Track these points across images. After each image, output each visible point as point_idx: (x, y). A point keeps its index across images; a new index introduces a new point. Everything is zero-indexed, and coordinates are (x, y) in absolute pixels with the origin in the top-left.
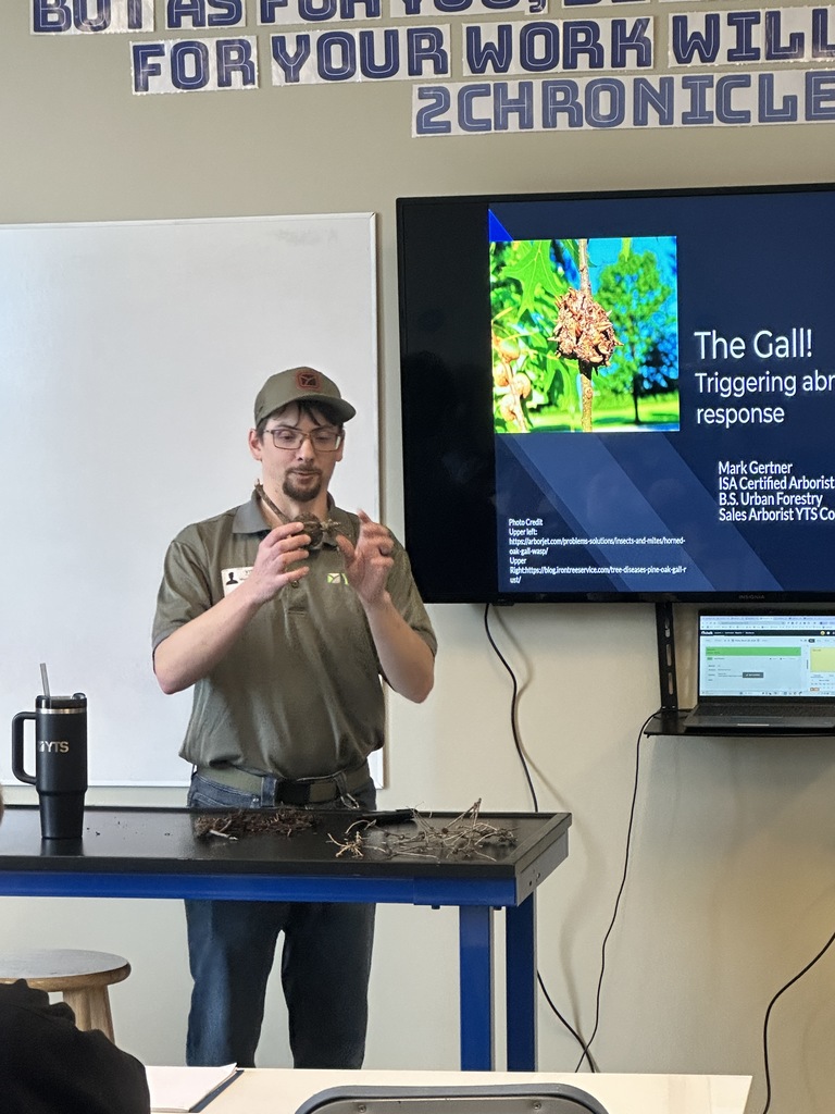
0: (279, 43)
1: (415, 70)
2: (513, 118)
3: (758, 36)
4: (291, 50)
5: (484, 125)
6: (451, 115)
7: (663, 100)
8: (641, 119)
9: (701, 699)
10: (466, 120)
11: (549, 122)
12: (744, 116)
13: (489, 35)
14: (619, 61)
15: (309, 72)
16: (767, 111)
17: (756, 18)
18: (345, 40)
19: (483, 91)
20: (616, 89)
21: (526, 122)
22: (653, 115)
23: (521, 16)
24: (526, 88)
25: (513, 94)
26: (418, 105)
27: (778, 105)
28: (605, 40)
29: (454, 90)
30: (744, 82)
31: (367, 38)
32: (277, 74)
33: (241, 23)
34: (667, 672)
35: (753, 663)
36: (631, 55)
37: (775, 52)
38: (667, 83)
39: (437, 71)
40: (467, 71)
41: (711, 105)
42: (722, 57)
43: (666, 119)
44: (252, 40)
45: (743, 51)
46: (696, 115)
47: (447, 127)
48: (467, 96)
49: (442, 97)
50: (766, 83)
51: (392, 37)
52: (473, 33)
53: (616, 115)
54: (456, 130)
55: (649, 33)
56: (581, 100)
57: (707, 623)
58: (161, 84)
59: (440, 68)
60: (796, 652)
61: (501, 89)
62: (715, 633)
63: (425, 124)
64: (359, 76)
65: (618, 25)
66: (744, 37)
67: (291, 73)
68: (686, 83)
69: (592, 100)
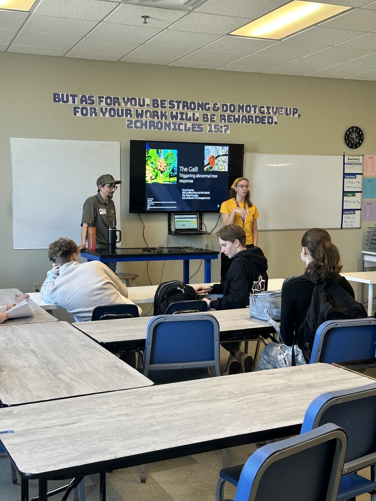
0: (102, 109)
1: (126, 116)
2: (144, 127)
3: (184, 116)
4: (104, 110)
5: (139, 127)
6: (133, 125)
7: (169, 126)
8: (165, 129)
9: (176, 229)
10: (136, 127)
11: (150, 128)
12: (182, 130)
13: (140, 112)
14: (162, 119)
15: (107, 115)
16: (186, 130)
17: (184, 113)
18: (114, 110)
19: (139, 121)
20: (161, 123)
21: (146, 128)
22: (167, 128)
23: (145, 109)
24: (146, 121)
25: (144, 122)
26: (127, 123)
27: (187, 128)
28: (159, 114)
29: (134, 120)
30: (182, 124)
31: (118, 109)
32: (101, 115)
33: (94, 104)
34: (169, 225)
35: (183, 223)
36: (164, 117)
37: (187, 119)
38: (170, 123)
39: (130, 117)
40: (136, 118)
41: (177, 128)
42: (178, 120)
43: (170, 129)
44: (96, 108)
45: (182, 119)
46: (174, 129)
47: (132, 127)
48: (136, 122)
49: (131, 121)
50: (186, 124)
51: (122, 110)
52: (137, 111)
53: (161, 128)
54: (134, 128)
55: (167, 114)
56: (155, 125)
57: (176, 216)
58: (79, 114)
59: (131, 117)
60: (190, 221)
61: (142, 121)
62: (177, 218)
63: (128, 126)
64: (116, 116)
65: (162, 112)
66: (182, 116)
67: (104, 115)
68: (173, 123)
69: (157, 125)
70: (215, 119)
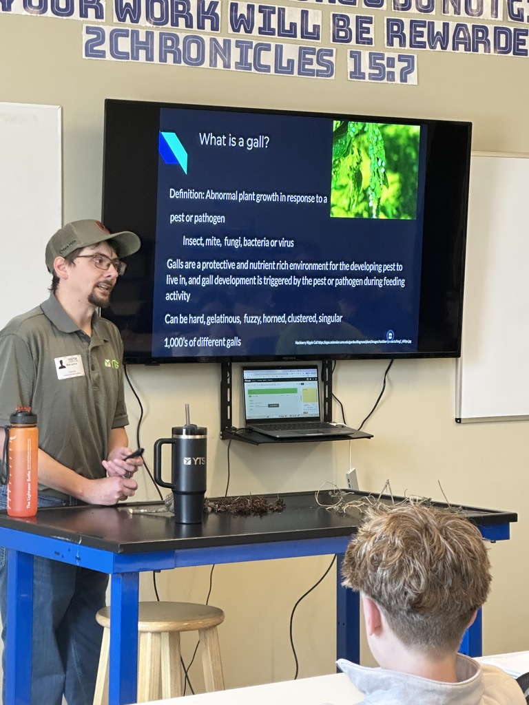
1: (84, 14)
2: (142, 53)
3: (274, 19)
5: (124, 56)
6: (106, 47)
7: (225, 52)
8: (213, 63)
9: (248, 422)
10: (115, 52)
11: (163, 59)
12: (267, 68)
14: (201, 26)
15: (17, 6)
16: (279, 69)
17: (273, 10)
19: (124, 33)
20: (200, 43)
21: (149, 58)
22: (220, 62)
24: (149, 35)
25: (142, 38)
26: (86, 37)
27: (285, 64)
28: (194, 11)
29: (108, 30)
30: (268, 48)
34: (225, 404)
35: (273, 399)
36: (208, 23)
37: (283, 33)
38: (227, 42)
39: (97, 17)
40: (115, 20)
41: (250, 60)
42: (255, 31)
43: (227, 66)
45: (266, 30)
46: (243, 64)
47: (102, 54)
48: (115, 35)
49: (99, 33)
50: (279, 49)
53: (200, 60)
54: (108, 56)
55: (218, 11)
56: (181, 47)
57: (248, 374)
59: (99, 15)
60: (295, 391)
61: (135, 33)
62: (253, 380)
63: (90, 50)
64: (49, 13)
65: (201, 3)
66: (267, 20)
67: (6, 5)
68: (238, 44)
69: (187, 48)
70: (371, 35)
